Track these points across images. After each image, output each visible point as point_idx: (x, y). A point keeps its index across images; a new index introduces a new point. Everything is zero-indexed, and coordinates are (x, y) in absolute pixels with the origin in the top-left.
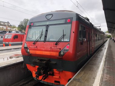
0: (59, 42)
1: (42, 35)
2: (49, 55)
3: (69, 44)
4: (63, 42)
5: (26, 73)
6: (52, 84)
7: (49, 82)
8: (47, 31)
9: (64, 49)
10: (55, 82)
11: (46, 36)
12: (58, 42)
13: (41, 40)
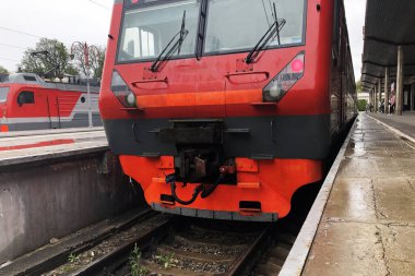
0: (261, 49)
1: (183, 32)
2: (222, 103)
3: (302, 52)
4: (275, 47)
5: (112, 196)
6: (232, 213)
7: (218, 208)
8: (203, 15)
9: (284, 72)
10: (243, 204)
11: (201, 37)
12: (255, 49)
13: (181, 54)
